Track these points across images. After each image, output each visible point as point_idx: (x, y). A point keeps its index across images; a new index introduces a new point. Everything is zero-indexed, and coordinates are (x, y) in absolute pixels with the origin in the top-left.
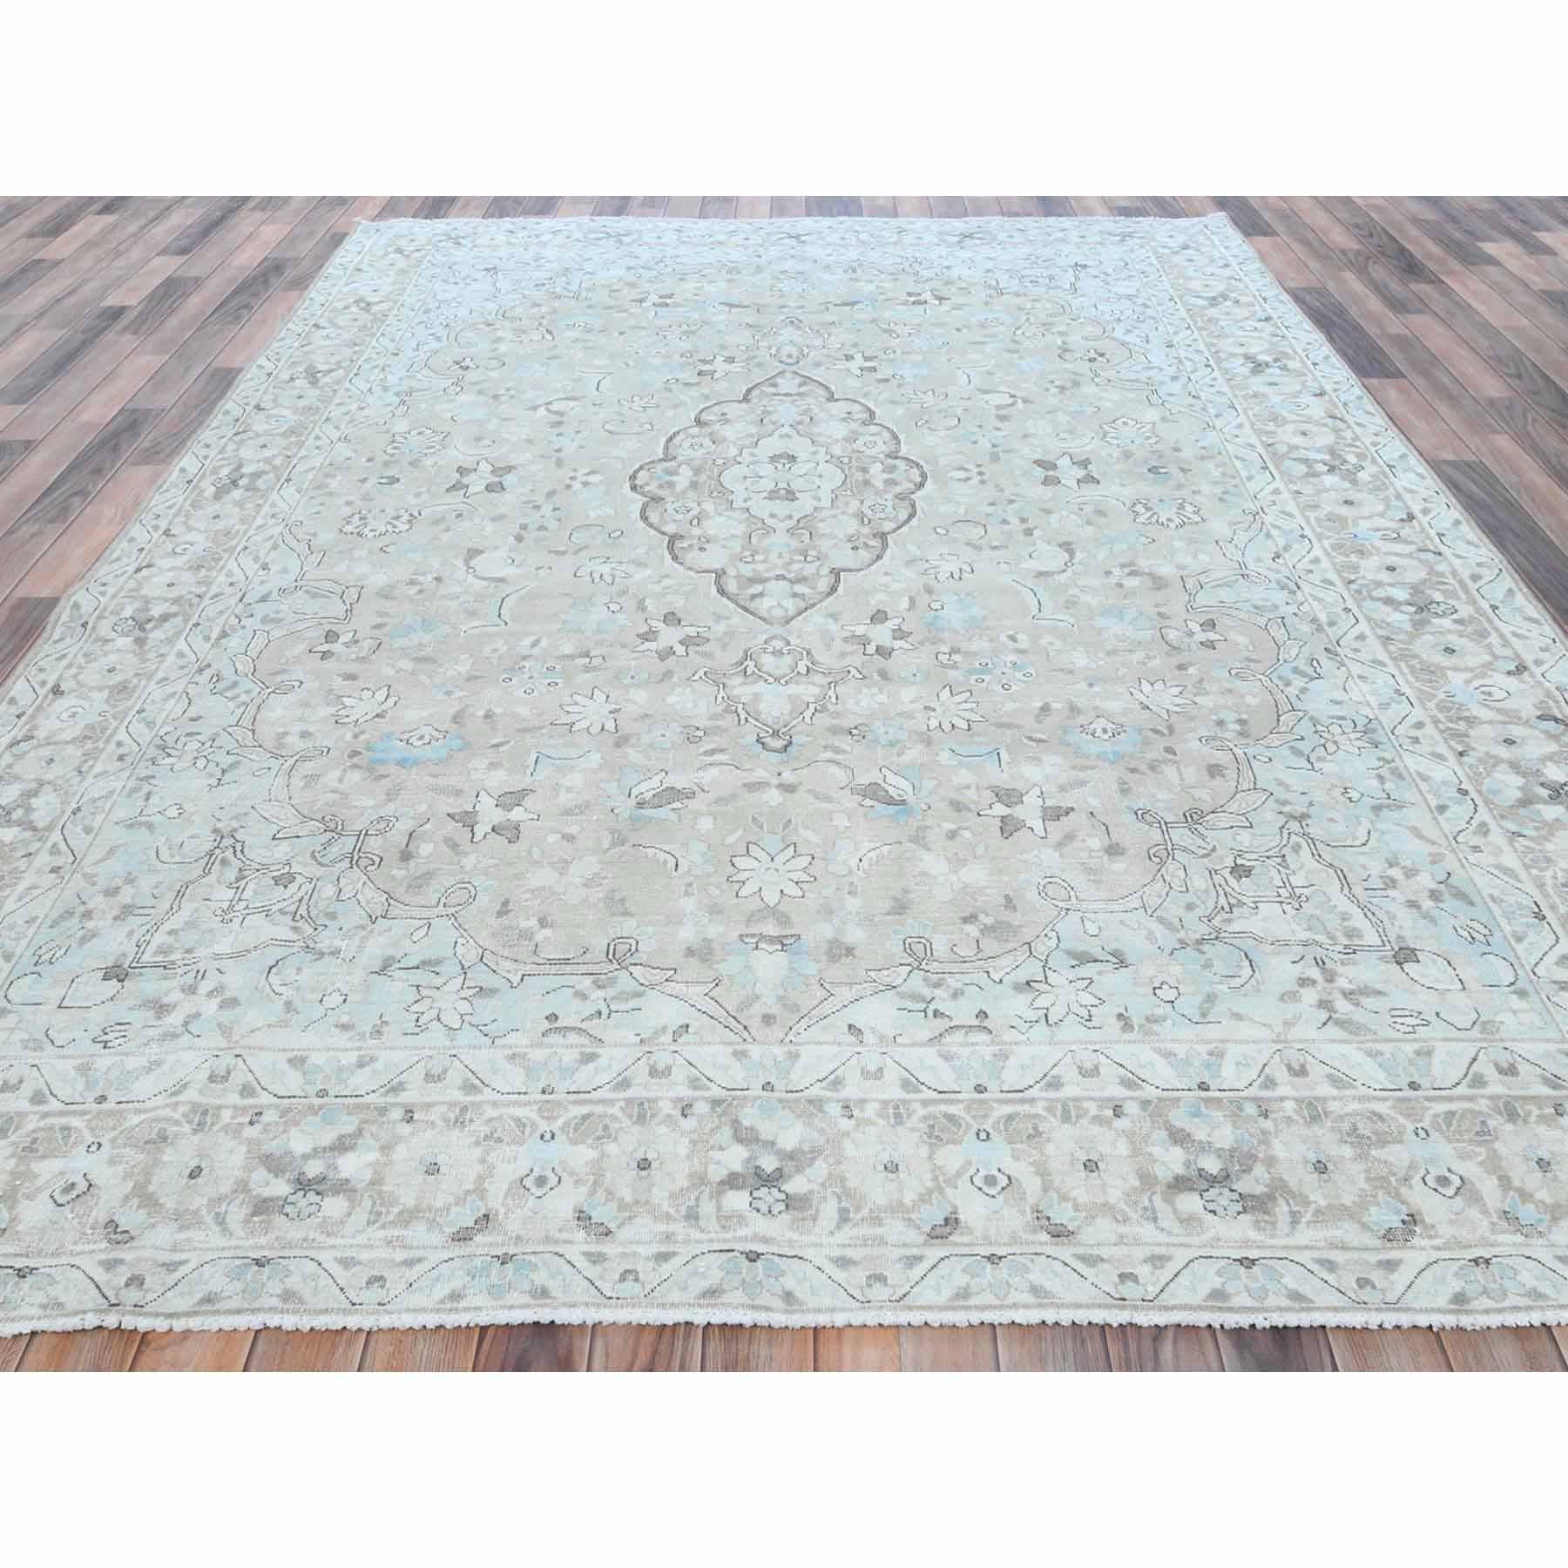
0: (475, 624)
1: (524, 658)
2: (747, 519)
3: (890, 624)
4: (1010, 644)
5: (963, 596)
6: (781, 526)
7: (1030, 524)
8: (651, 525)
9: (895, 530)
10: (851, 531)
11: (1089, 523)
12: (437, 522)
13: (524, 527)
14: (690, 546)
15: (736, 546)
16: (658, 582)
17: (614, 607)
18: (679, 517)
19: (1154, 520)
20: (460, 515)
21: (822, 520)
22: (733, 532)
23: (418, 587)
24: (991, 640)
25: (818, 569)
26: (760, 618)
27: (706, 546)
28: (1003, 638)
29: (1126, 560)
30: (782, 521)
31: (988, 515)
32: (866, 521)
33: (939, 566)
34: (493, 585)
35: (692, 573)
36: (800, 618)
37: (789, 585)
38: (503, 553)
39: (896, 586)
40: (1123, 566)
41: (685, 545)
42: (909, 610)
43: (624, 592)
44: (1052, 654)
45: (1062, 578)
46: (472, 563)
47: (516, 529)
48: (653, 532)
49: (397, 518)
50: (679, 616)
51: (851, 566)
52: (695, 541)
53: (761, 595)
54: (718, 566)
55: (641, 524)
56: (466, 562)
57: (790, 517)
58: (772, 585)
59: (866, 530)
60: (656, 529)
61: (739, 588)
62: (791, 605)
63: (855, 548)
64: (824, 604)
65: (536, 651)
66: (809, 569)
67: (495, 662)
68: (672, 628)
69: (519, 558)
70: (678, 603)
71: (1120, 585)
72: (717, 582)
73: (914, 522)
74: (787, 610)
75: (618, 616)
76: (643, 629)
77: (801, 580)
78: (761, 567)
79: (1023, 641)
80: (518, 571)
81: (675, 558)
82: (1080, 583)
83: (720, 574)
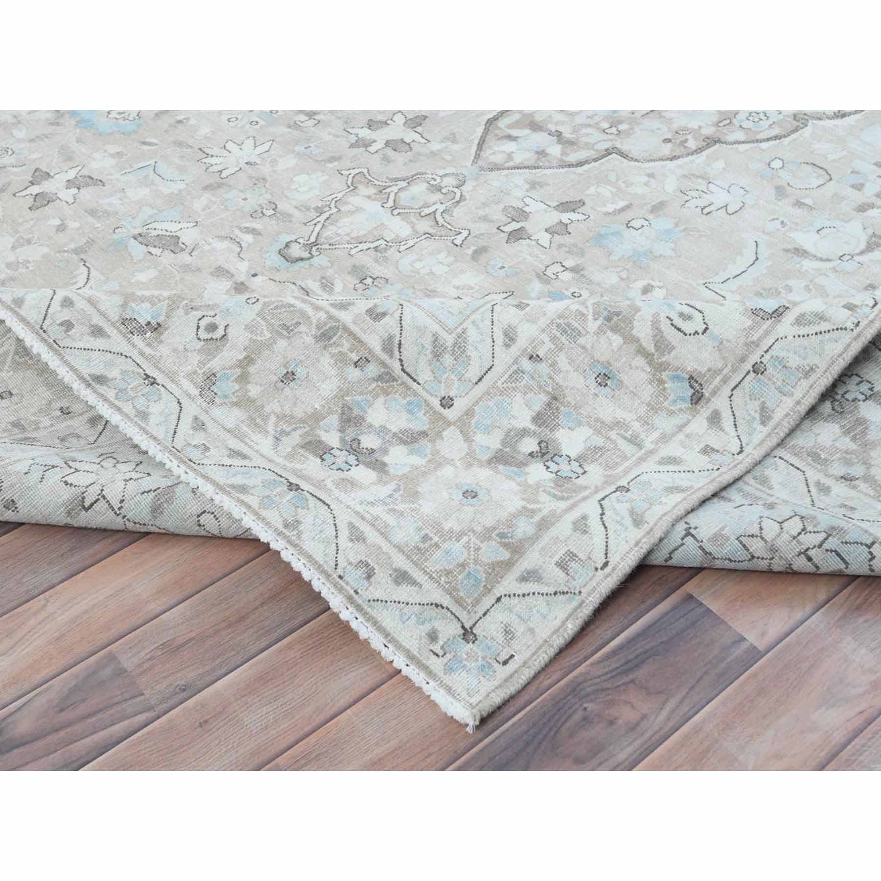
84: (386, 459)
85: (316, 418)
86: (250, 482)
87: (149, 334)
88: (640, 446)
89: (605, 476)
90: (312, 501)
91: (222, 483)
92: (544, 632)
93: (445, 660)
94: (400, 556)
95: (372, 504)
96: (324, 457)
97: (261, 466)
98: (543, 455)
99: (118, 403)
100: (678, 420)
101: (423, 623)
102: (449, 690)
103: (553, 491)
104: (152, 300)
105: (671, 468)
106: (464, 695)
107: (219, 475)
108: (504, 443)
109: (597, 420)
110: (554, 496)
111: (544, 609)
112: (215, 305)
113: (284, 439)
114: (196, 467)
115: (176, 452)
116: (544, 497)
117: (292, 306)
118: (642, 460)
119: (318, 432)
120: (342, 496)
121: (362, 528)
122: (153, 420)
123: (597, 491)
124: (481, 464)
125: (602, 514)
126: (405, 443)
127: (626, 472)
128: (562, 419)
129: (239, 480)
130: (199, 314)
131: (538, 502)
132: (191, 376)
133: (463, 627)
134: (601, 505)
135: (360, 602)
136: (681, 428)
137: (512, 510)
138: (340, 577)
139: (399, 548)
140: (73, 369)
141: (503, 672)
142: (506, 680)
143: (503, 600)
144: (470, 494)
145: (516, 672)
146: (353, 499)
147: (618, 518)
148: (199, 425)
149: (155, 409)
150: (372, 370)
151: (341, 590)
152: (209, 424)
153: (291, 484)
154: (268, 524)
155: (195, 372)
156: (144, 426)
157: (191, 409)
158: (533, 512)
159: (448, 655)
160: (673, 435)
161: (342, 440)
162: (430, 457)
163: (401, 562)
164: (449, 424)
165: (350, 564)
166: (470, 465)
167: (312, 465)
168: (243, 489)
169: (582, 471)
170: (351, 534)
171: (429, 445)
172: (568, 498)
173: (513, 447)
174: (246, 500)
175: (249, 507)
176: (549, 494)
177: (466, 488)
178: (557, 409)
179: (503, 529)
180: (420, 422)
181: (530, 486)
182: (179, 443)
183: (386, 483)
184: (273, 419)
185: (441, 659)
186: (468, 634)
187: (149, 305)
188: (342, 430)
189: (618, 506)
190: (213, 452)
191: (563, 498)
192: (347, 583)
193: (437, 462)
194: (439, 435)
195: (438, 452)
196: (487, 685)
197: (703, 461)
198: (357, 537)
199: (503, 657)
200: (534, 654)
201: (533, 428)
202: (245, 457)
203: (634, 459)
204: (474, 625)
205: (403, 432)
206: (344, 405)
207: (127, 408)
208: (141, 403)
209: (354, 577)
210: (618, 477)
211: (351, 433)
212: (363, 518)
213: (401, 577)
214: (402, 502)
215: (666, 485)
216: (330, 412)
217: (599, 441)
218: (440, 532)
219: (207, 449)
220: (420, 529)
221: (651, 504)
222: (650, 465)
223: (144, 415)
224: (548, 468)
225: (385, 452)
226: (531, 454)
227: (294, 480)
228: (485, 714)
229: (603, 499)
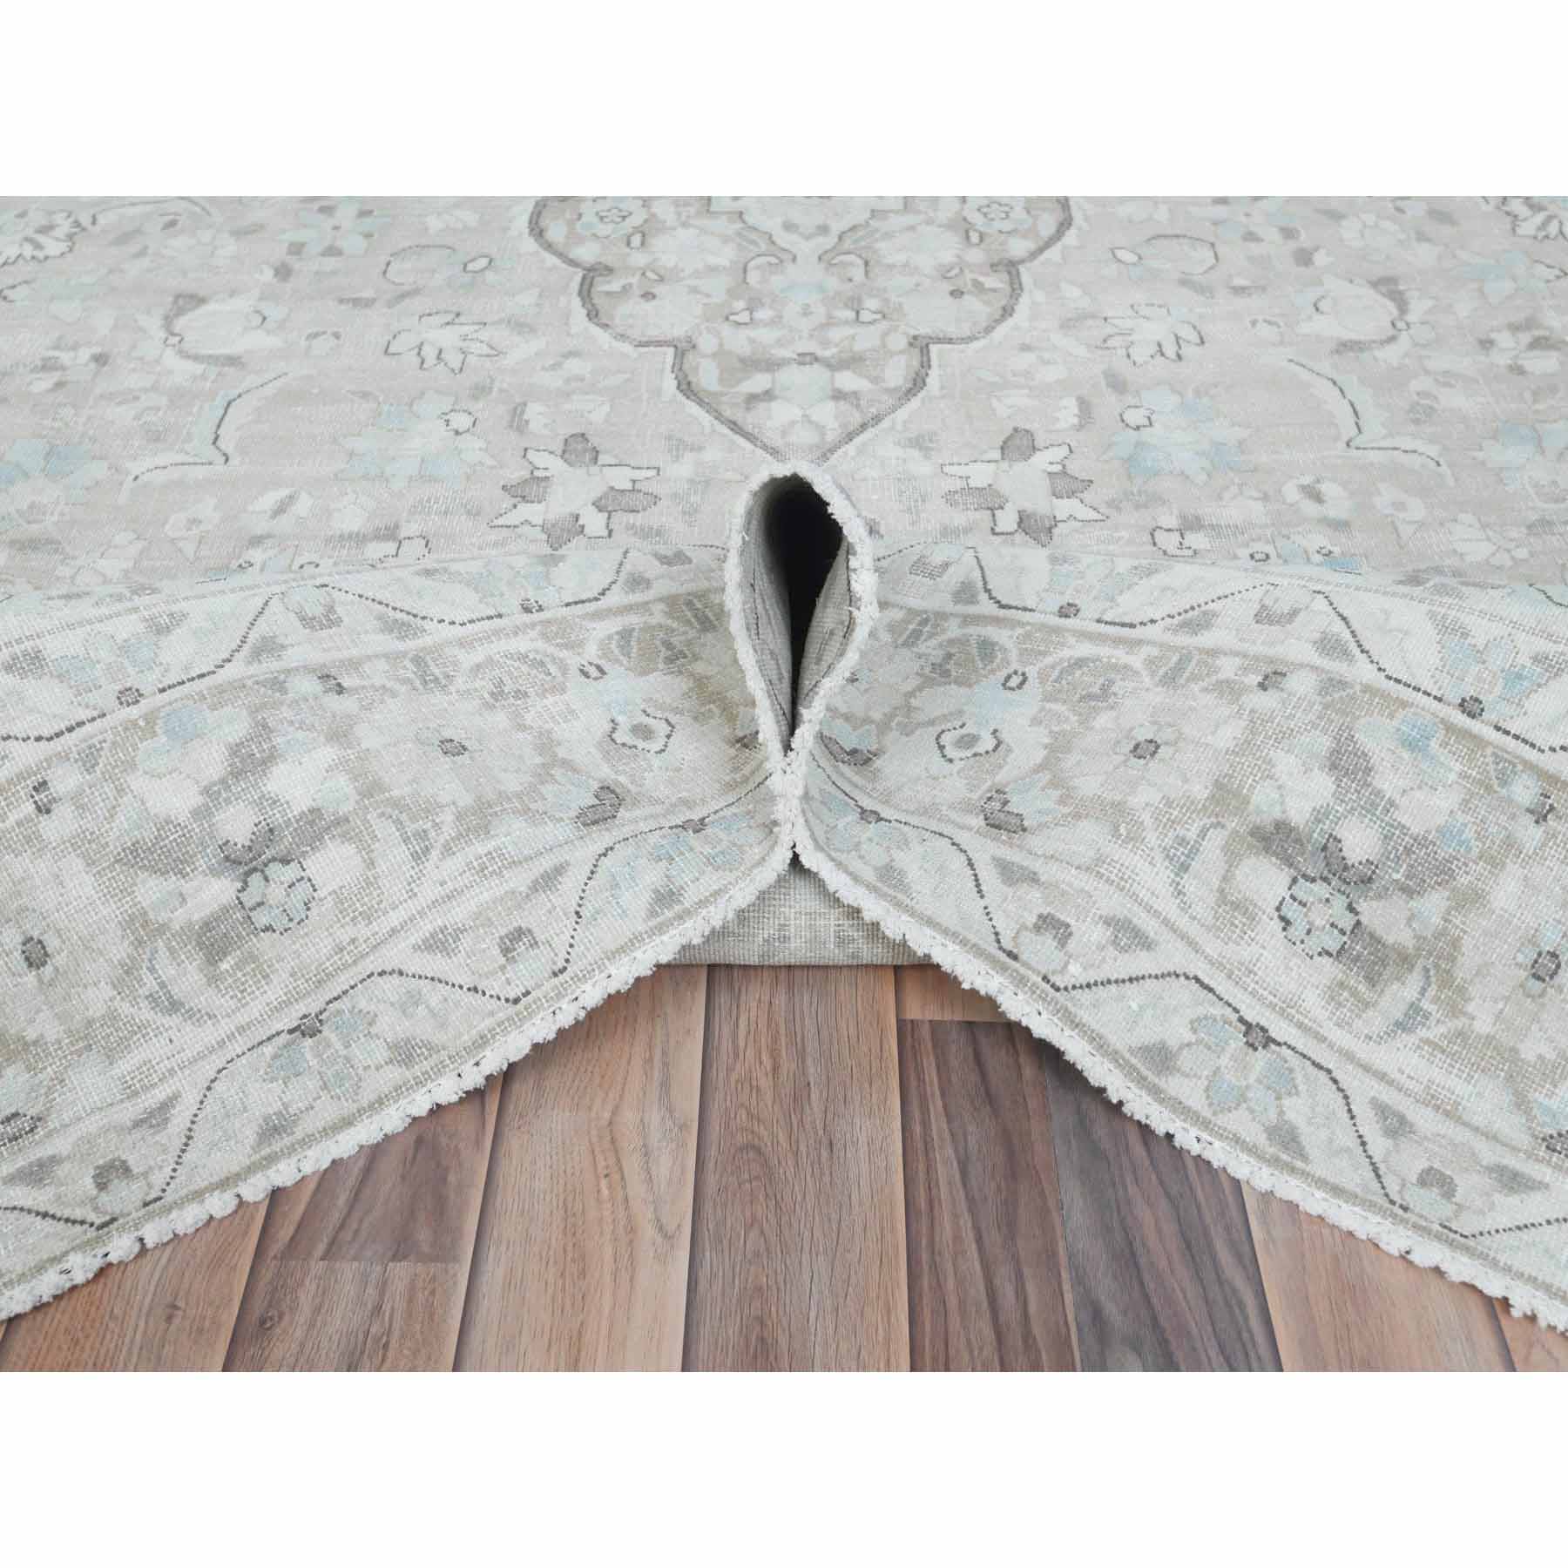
0: (161, 460)
1: (256, 541)
2: (739, 234)
3: (1043, 461)
4: (1310, 508)
5: (1190, 394)
6: (807, 249)
7: (1305, 240)
8: (549, 247)
9: (1034, 255)
10: (948, 257)
11: (1422, 237)
12: (123, 239)
13: (297, 249)
14: (626, 289)
15: (717, 288)
16: (556, 366)
17: (461, 421)
18: (604, 230)
19: (1553, 228)
20: (172, 224)
21: (888, 236)
22: (713, 260)
23: (56, 376)
24: (1265, 498)
25: (885, 335)
26: (765, 447)
27: (658, 290)
28: (1291, 493)
29: (1519, 317)
30: (808, 238)
31: (1215, 223)
32: (975, 238)
33: (1131, 332)
34: (213, 371)
35: (627, 348)
36: (851, 448)
37: (827, 374)
38: (243, 304)
39: (1051, 374)
40: (1515, 328)
41: (615, 286)
42: (1080, 427)
43: (480, 391)
44: (1406, 531)
45: (1390, 355)
46: (180, 324)
47: (279, 253)
48: (552, 260)
49: (46, 229)
50: (595, 441)
51: (952, 331)
52: (634, 280)
53: (768, 395)
54: (678, 332)
55: (530, 245)
56: (168, 321)
57: (824, 229)
58: (792, 376)
59: (975, 256)
60: (560, 255)
61: (721, 380)
62: (828, 415)
63: (957, 293)
64: (902, 414)
65: (285, 523)
66: (866, 340)
67: (189, 549)
68: (580, 472)
69: (275, 312)
70: (595, 413)
71: (1518, 370)
72: (678, 367)
73: (1070, 237)
74: (821, 429)
75: (467, 442)
76: (516, 473)
77: (852, 361)
78: (766, 335)
79: (1338, 502)
80: (273, 342)
81: (593, 315)
82: (1431, 365)
83: (683, 349)
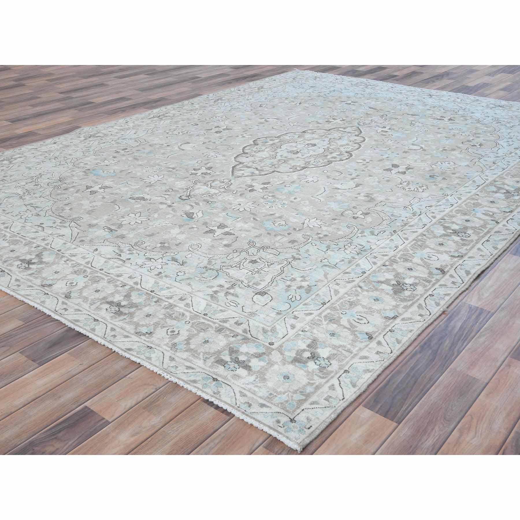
84: (250, 364)
85: (219, 352)
86: (197, 379)
87: (147, 335)
88: (351, 353)
89: (339, 365)
90: (223, 385)
91: (185, 380)
92: (323, 418)
93: (284, 428)
94: (261, 400)
95: (248, 384)
96: (225, 365)
97: (200, 371)
98: (313, 358)
99: (139, 356)
100: (365, 344)
101: (274, 418)
102: (287, 438)
103: (319, 374)
104: (147, 326)
105: (365, 360)
106: (294, 439)
107: (184, 377)
108: (297, 354)
109: (333, 345)
110: (320, 377)
111: (322, 412)
112: (173, 325)
113: (207, 360)
114: (174, 375)
115: (165, 370)
116: (316, 378)
117: (204, 323)
118: (353, 357)
119: (221, 357)
120: (235, 382)
121: (245, 392)
122: (153, 359)
123: (336, 373)
124: (289, 363)
125: (340, 383)
126: (257, 357)
127: (347, 363)
128: (318, 346)
129: (192, 378)
130: (167, 328)
131: (314, 380)
132: (167, 345)
133: (290, 418)
134: (339, 380)
135: (247, 413)
136: (367, 346)
137: (304, 383)
138: (238, 407)
139: (261, 397)
140: (118, 347)
141: (308, 432)
142: (310, 434)
143: (305, 410)
144: (286, 377)
145: (314, 431)
146: (240, 383)
147: (347, 385)
148: (172, 359)
149: (153, 356)
150: (239, 337)
151: (239, 411)
152: (176, 358)
153: (214, 378)
154: (207, 393)
155: (168, 344)
156: (150, 362)
157: (167, 354)
158: (313, 384)
159: (285, 427)
160: (364, 348)
161: (231, 358)
162: (268, 361)
163: (262, 401)
164: (274, 350)
165: (242, 403)
166: (284, 364)
167: (220, 369)
168: (195, 381)
169: (330, 364)
170: (241, 394)
171: (267, 357)
172: (326, 377)
173: (301, 355)
174: (197, 386)
175: (199, 388)
176: (318, 376)
177: (284, 374)
178: (316, 343)
179: (302, 390)
180: (262, 350)
181: (310, 372)
182: (165, 366)
183: (252, 375)
184: (202, 354)
185: (283, 428)
186: (292, 420)
187: (146, 328)
188: (230, 355)
189: (345, 380)
190: (179, 368)
191: (323, 378)
192: (241, 409)
193: (271, 364)
194: (270, 353)
195: (271, 359)
196: (303, 437)
197: (377, 357)
198: (243, 395)
199: (308, 426)
200: (320, 425)
201: (307, 349)
202: (193, 369)
203: (349, 357)
204: (294, 417)
205: (256, 353)
206: (230, 348)
207: (142, 357)
208: (147, 355)
209: (244, 407)
210: (344, 366)
211: (234, 356)
212: (245, 389)
213: (262, 406)
214: (260, 383)
215: (364, 369)
216: (225, 350)
217: (335, 352)
218: (276, 392)
219: (177, 367)
220: (268, 392)
221: (359, 379)
222: (356, 360)
223: (150, 358)
224: (316, 363)
225: (249, 361)
226: (308, 358)
227: (215, 377)
228: (304, 447)
229: (339, 377)
